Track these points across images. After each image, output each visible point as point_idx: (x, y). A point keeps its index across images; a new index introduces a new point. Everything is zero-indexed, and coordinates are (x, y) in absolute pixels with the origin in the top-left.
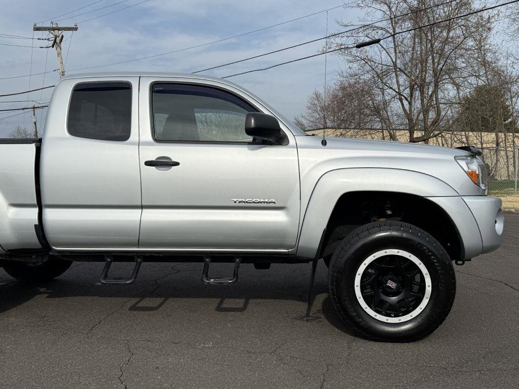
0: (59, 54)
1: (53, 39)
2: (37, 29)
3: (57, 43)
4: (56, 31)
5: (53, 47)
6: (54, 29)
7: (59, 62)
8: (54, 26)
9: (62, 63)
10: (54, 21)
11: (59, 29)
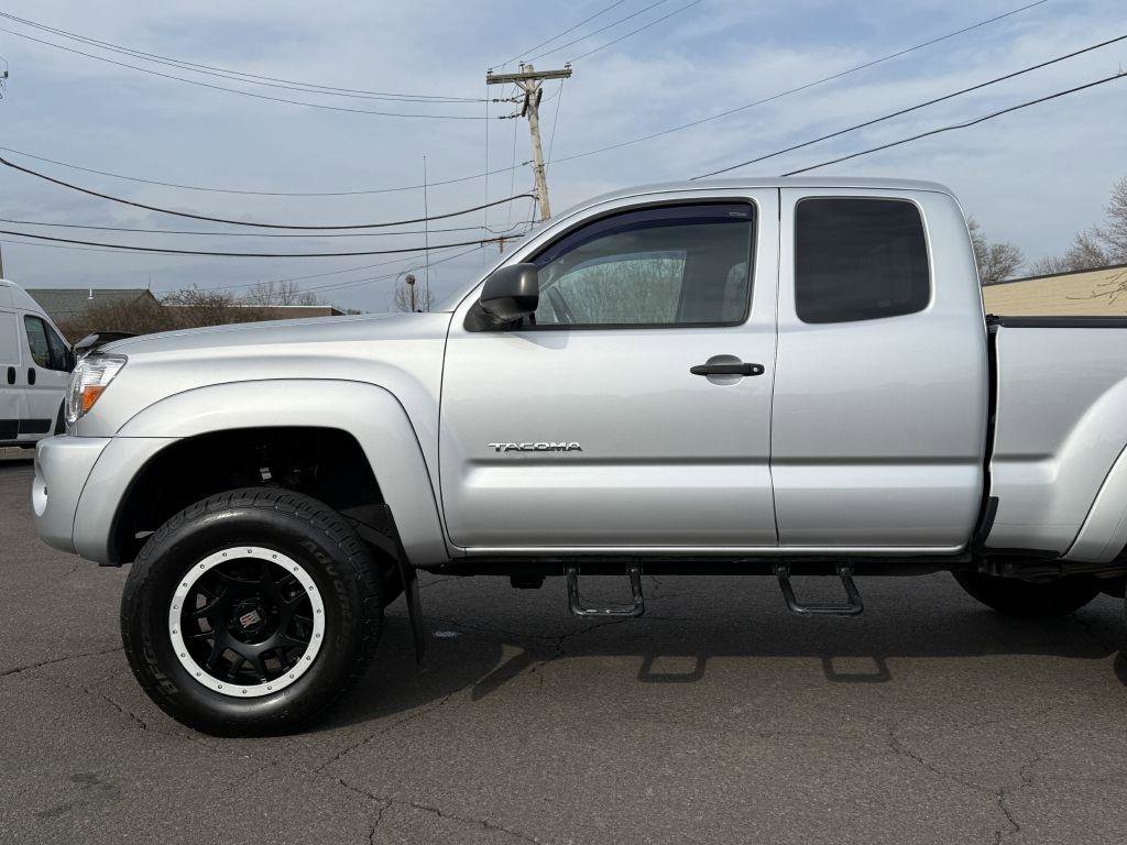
0: (534, 129)
1: (524, 98)
2: (493, 80)
3: (530, 106)
4: (530, 81)
5: (523, 115)
6: (525, 78)
7: (533, 147)
8: (526, 71)
9: (539, 147)
10: (527, 60)
11: (534, 77)
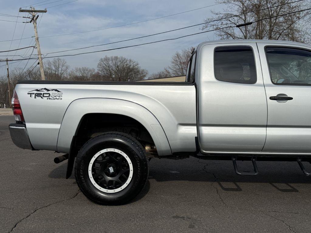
0: (35, 27)
1: (32, 17)
2: (21, 11)
3: (34, 20)
4: (34, 13)
5: (31, 22)
6: (32, 11)
7: (35, 32)
8: (32, 9)
9: (37, 32)
10: (33, 6)
11: (35, 11)
